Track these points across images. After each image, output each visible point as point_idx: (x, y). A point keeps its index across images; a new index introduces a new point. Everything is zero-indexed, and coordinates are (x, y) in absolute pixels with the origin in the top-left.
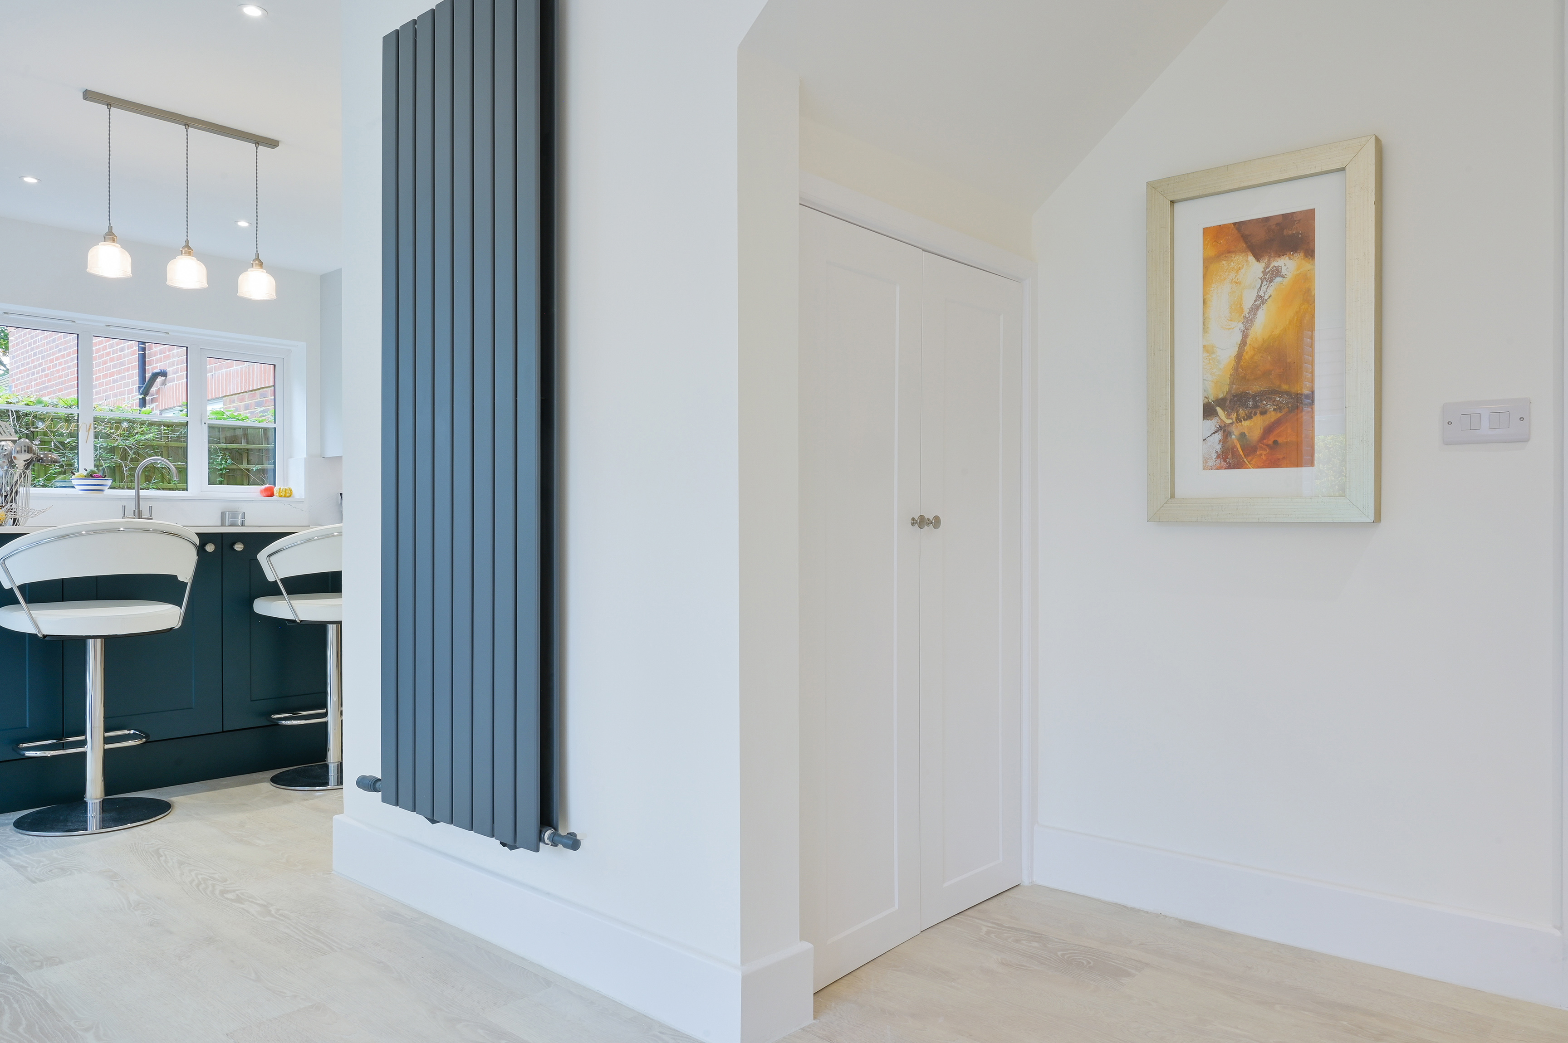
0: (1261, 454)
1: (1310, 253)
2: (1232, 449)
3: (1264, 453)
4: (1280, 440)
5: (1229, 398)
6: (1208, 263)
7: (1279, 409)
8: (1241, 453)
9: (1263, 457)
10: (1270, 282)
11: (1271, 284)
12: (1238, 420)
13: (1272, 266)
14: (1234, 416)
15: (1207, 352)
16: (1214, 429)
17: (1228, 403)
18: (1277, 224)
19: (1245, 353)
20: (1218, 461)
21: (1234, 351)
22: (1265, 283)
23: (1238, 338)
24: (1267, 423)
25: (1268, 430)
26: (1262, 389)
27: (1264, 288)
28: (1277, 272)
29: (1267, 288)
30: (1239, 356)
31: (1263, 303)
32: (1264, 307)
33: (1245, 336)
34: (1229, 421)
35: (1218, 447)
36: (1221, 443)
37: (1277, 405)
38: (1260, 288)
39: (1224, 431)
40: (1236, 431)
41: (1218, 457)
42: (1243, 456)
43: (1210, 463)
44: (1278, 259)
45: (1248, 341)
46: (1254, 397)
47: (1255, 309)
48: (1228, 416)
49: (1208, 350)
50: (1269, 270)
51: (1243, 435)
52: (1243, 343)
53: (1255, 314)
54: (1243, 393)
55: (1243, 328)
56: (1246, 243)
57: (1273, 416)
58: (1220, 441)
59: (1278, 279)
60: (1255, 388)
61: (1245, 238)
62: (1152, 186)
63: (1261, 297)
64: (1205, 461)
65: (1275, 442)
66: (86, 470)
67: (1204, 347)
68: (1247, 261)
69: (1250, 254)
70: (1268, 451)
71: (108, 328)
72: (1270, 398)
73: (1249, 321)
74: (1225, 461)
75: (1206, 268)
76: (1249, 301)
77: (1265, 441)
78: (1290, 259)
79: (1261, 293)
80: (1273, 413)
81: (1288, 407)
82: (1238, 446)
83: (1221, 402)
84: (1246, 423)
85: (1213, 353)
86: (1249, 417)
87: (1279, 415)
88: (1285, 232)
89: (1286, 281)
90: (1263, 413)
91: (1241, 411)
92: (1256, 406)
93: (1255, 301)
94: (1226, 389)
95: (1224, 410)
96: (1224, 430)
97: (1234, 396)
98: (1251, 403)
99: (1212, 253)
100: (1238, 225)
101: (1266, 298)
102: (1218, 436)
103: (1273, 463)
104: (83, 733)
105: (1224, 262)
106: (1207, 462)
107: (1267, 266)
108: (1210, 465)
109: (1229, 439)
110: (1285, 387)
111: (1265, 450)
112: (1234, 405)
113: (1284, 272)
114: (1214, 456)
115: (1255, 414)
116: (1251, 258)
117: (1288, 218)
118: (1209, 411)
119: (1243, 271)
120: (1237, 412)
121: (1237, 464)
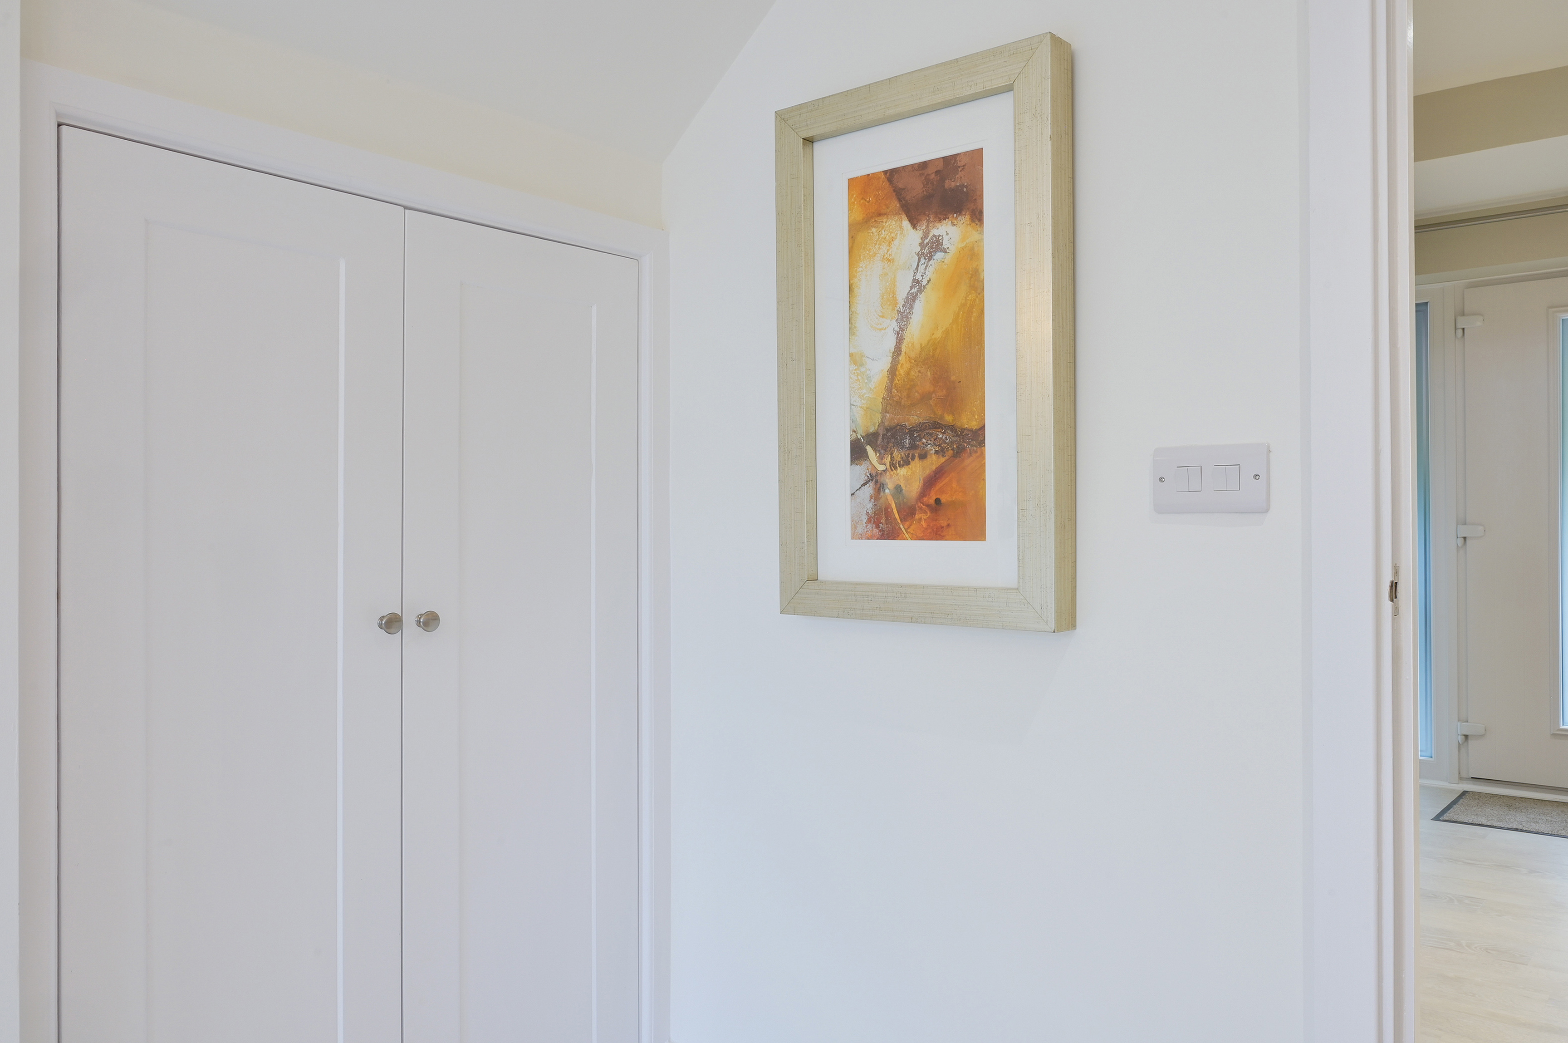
0: (920, 519)
1: (977, 217)
2: (886, 509)
3: (924, 517)
4: (944, 499)
5: (881, 432)
6: (856, 229)
7: (940, 452)
8: (897, 516)
9: (923, 523)
10: (930, 260)
11: (931, 262)
12: (893, 466)
13: (931, 235)
14: (888, 460)
15: (855, 363)
16: (863, 479)
17: (879, 441)
18: (937, 172)
19: (899, 365)
20: (870, 526)
21: (885, 363)
22: (923, 261)
23: (890, 342)
24: (928, 472)
25: (930, 482)
26: (921, 421)
27: (921, 268)
28: (936, 245)
29: (925, 269)
30: (893, 371)
31: (920, 291)
32: (922, 297)
33: (900, 340)
34: (881, 468)
35: (869, 506)
36: (873, 500)
37: (939, 446)
38: (917, 268)
39: (876, 482)
40: (890, 482)
41: (869, 521)
42: (899, 521)
43: (860, 530)
44: (938, 225)
45: (904, 349)
46: (911, 432)
47: (911, 299)
48: (881, 459)
49: (856, 360)
50: (927, 241)
51: (898, 489)
52: (897, 351)
53: (911, 307)
54: (898, 425)
55: (897, 329)
56: (900, 200)
57: (934, 462)
58: (871, 497)
59: (939, 255)
60: (914, 418)
61: (899, 193)
62: (783, 117)
63: (918, 282)
64: (854, 527)
65: (938, 501)
67: (851, 355)
68: (901, 227)
69: (904, 217)
70: (929, 514)
72: (931, 434)
73: (904, 318)
74: (877, 527)
75: (852, 238)
76: (903, 289)
77: (925, 499)
78: (953, 224)
79: (919, 277)
80: (934, 457)
81: (953, 449)
82: (893, 506)
83: (872, 438)
84: (902, 471)
85: (862, 365)
86: (906, 462)
87: (943, 460)
88: (947, 184)
89: (948, 258)
90: (923, 457)
91: (896, 453)
92: (913, 447)
93: (911, 288)
94: (878, 418)
95: (875, 450)
96: (874, 479)
97: (888, 430)
98: (907, 442)
99: (859, 216)
100: (891, 175)
101: (924, 283)
102: (869, 489)
103: (936, 533)
105: (874, 230)
106: (856, 527)
107: (925, 236)
108: (860, 532)
109: (882, 494)
110: (948, 418)
111: (926, 512)
112: (888, 443)
113: (946, 244)
114: (865, 519)
115: (913, 458)
116: (906, 223)
117: (950, 162)
118: (857, 452)
119: (896, 242)
120: (892, 454)
121: (890, 533)
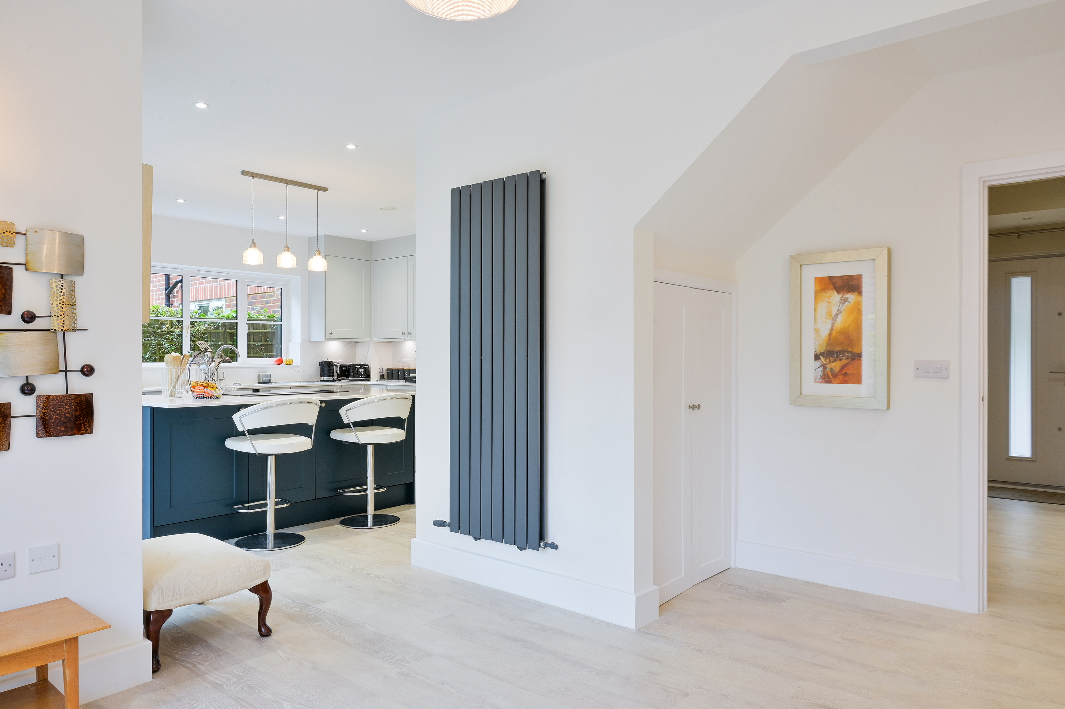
0: (839, 378)
1: (860, 293)
2: (827, 375)
3: (841, 377)
4: (848, 372)
5: (826, 352)
6: (816, 293)
7: (847, 359)
8: (831, 377)
9: (840, 379)
10: (844, 304)
11: (844, 305)
12: (830, 362)
13: (844, 297)
14: (828, 360)
15: (816, 331)
16: (819, 365)
17: (825, 355)
18: (847, 279)
19: (832, 333)
20: (821, 379)
21: (827, 332)
22: (841, 304)
23: (830, 326)
24: (842, 364)
25: (843, 367)
26: (840, 350)
27: (841, 306)
28: (846, 300)
29: (842, 306)
30: (830, 335)
31: (840, 312)
32: (841, 314)
33: (833, 326)
34: (826, 363)
35: (821, 374)
36: (822, 372)
37: (846, 357)
38: (839, 306)
39: (824, 367)
40: (829, 367)
41: (821, 378)
42: (832, 378)
43: (818, 380)
44: (847, 294)
45: (834, 328)
46: (837, 353)
47: (837, 315)
48: (825, 360)
49: (817, 331)
50: (843, 298)
51: (832, 369)
52: (832, 329)
53: (837, 317)
54: (832, 351)
55: (832, 323)
56: (833, 286)
57: (844, 361)
58: (822, 371)
59: (847, 303)
60: (837, 349)
61: (833, 284)
62: (792, 257)
63: (839, 310)
64: (815, 379)
65: (846, 373)
66: (189, 353)
67: (815, 329)
68: (834, 294)
69: (835, 291)
70: (843, 376)
71: (199, 272)
72: (844, 354)
73: (834, 320)
74: (824, 380)
75: (816, 295)
76: (834, 311)
77: (841, 372)
78: (852, 295)
79: (840, 308)
80: (845, 360)
81: (851, 358)
82: (830, 374)
83: (822, 354)
84: (833, 364)
85: (819, 332)
86: (834, 361)
87: (847, 361)
88: (850, 283)
89: (850, 304)
90: (841, 360)
91: (831, 358)
92: (837, 357)
93: (837, 311)
94: (824, 348)
95: (823, 357)
96: (823, 366)
97: (828, 352)
98: (835, 355)
99: (818, 288)
100: (830, 278)
101: (842, 310)
102: (821, 369)
103: (845, 382)
104: (266, 499)
105: (824, 293)
106: (816, 380)
107: (842, 297)
108: (818, 381)
109: (826, 370)
110: (850, 350)
111: (841, 376)
112: (828, 355)
113: (849, 300)
114: (819, 377)
115: (837, 360)
116: (835, 293)
117: (851, 277)
118: (817, 357)
119: (832, 298)
120: (829, 359)
121: (829, 381)
